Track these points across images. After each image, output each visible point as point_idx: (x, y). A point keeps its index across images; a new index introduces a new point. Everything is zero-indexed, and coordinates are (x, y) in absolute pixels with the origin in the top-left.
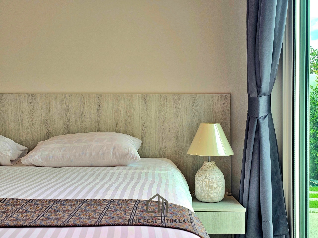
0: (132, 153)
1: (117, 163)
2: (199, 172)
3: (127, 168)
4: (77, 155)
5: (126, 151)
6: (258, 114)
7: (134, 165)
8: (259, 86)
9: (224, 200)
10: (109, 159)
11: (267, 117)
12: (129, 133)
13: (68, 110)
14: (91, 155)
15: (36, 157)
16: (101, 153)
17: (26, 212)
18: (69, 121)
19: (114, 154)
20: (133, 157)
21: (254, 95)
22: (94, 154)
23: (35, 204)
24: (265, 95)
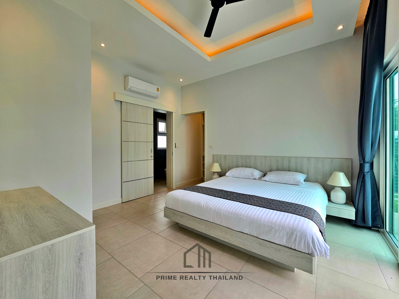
0: (301, 181)
1: (295, 184)
2: (332, 191)
3: (299, 186)
4: (280, 179)
5: (299, 180)
6: (364, 170)
7: (302, 186)
8: (364, 159)
9: (346, 203)
10: (292, 182)
11: (370, 172)
12: (302, 172)
13: (278, 162)
14: (285, 180)
15: (266, 179)
16: (289, 180)
17: (262, 202)
18: (278, 166)
19: (294, 181)
20: (301, 183)
21: (362, 162)
22: (286, 180)
23: (265, 200)
24: (368, 163)
